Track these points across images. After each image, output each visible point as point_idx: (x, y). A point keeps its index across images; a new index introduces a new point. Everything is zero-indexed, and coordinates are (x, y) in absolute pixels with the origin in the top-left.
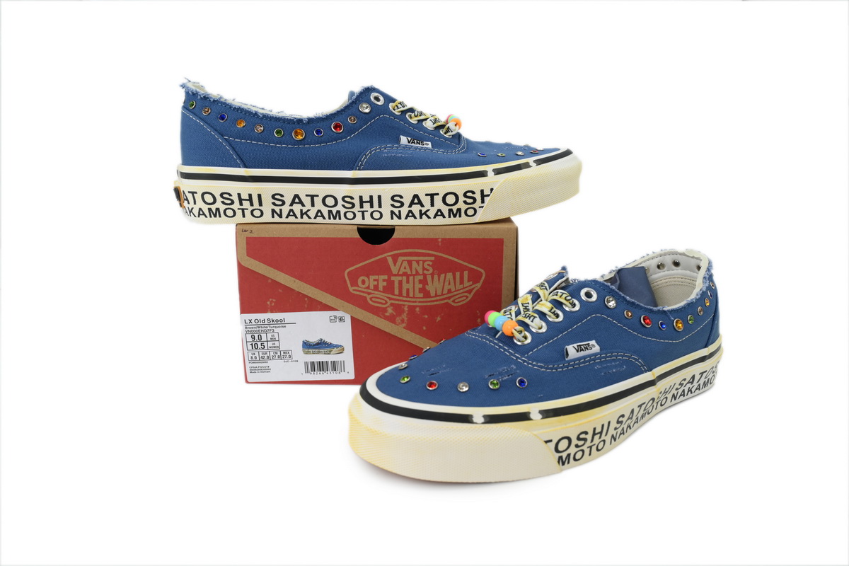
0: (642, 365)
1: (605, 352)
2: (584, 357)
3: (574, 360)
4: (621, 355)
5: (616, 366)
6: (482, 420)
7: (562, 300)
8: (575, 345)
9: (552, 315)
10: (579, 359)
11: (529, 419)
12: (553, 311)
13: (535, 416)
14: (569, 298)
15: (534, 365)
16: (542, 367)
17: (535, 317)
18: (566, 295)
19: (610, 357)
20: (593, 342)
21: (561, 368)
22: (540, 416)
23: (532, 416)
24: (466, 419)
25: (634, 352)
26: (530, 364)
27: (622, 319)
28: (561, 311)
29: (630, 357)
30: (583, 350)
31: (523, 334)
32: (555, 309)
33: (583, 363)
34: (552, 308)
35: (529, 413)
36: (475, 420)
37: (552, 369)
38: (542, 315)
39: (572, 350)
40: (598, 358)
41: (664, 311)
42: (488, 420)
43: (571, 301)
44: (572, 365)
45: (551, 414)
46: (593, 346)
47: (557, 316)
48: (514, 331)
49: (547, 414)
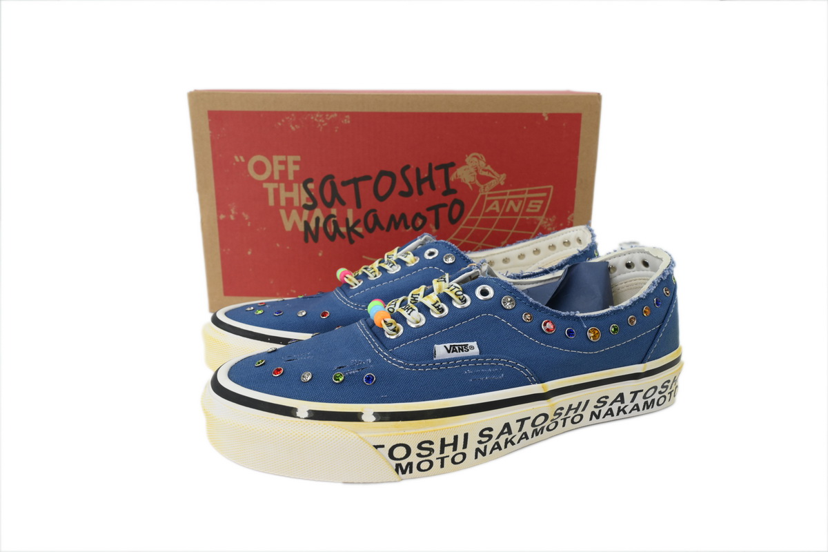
0: (529, 376)
1: (484, 356)
2: (455, 359)
3: (441, 361)
4: (503, 362)
5: (492, 373)
6: (306, 415)
7: (452, 295)
8: (448, 345)
9: (435, 310)
10: (448, 361)
11: (360, 420)
12: (437, 305)
13: (368, 416)
14: (461, 293)
15: (393, 361)
16: (400, 364)
17: (413, 310)
18: (457, 290)
19: (489, 362)
20: (474, 344)
21: (424, 367)
22: (374, 419)
23: (363, 417)
24: (289, 412)
25: (522, 361)
26: (390, 360)
27: (518, 321)
28: (448, 307)
29: (515, 365)
30: (456, 351)
31: (393, 327)
32: (440, 303)
33: (452, 365)
34: (437, 302)
35: (362, 414)
36: (298, 414)
37: (411, 367)
38: (424, 309)
39: (441, 351)
40: (473, 362)
41: (578, 318)
42: (312, 415)
43: (461, 297)
44: (437, 366)
45: (387, 418)
46: (472, 348)
47: (442, 310)
48: (383, 322)
49: (382, 417)
